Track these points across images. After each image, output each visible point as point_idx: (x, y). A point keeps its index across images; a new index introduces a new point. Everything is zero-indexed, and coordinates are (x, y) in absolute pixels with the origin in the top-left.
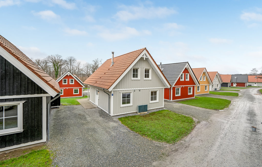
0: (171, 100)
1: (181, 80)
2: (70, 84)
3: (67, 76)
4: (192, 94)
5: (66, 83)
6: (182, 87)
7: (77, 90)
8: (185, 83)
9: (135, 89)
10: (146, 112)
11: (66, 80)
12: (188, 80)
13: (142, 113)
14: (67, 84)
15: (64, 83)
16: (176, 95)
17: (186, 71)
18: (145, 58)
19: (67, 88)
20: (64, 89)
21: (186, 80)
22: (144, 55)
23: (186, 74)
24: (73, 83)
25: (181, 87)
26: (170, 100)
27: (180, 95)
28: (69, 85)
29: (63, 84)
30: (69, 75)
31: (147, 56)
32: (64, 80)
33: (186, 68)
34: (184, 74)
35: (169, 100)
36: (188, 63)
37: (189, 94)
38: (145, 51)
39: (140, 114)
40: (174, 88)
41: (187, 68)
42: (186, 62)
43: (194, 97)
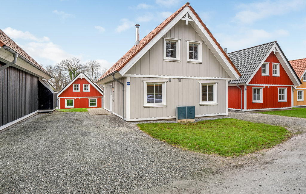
0: (245, 109)
1: (263, 74)
2: (84, 91)
3: (79, 79)
4: (285, 100)
5: (78, 89)
6: (266, 86)
7: (95, 101)
8: (271, 79)
9: (170, 77)
10: (193, 120)
11: (78, 86)
12: (278, 74)
13: (185, 120)
14: (79, 91)
15: (75, 89)
16: (254, 102)
17: (273, 58)
18: (189, 22)
19: (80, 97)
20: (76, 99)
21: (274, 75)
22: (185, 15)
23: (273, 63)
24: (89, 91)
25: (263, 86)
26: (243, 108)
27: (261, 101)
28: (81, 94)
29: (74, 91)
30: (81, 77)
31: (191, 18)
32: (75, 86)
33: (272, 52)
34: (269, 63)
35: (240, 110)
36: (277, 44)
37: (279, 101)
38: (187, 10)
39: (181, 122)
40: (249, 88)
41: (275, 53)
42: (273, 42)
43: (292, 108)
